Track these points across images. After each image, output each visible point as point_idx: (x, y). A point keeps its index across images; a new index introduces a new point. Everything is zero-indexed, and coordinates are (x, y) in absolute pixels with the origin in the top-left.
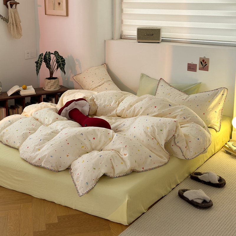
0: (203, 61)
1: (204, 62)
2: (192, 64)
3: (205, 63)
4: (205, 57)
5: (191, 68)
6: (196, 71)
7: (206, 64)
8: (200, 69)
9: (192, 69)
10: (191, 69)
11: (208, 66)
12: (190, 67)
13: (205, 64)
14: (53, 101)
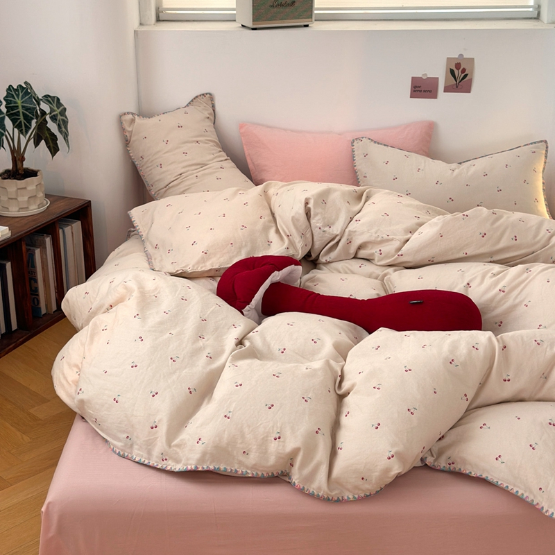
0: (458, 66)
1: (460, 71)
2: (424, 78)
3: (464, 71)
4: (461, 55)
5: (422, 89)
6: (435, 97)
7: (466, 75)
8: (447, 90)
9: (424, 91)
10: (421, 91)
11: (471, 80)
12: (419, 87)
13: (463, 75)
14: (46, 248)
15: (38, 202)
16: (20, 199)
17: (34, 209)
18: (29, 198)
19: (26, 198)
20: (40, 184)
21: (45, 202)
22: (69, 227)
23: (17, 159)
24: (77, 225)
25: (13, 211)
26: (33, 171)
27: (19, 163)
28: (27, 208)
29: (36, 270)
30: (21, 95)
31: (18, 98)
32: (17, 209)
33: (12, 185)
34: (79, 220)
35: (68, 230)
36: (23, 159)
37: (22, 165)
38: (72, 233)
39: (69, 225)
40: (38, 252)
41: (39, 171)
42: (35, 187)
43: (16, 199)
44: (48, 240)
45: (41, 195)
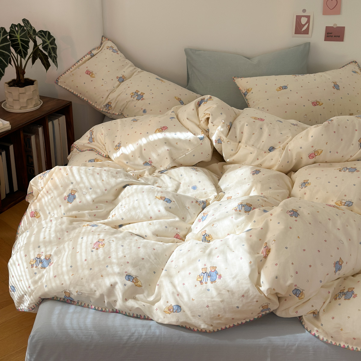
14: (38, 135)
15: (34, 103)
16: (21, 100)
17: (31, 108)
18: (28, 100)
19: (25, 100)
20: (35, 90)
21: (39, 102)
22: (57, 120)
23: (20, 73)
24: (63, 119)
25: (16, 109)
26: (31, 80)
27: (21, 75)
28: (26, 107)
29: (32, 150)
30: (19, 31)
31: (18, 34)
32: (19, 107)
33: (16, 91)
34: (64, 115)
35: (56, 122)
36: (24, 73)
37: (24, 76)
38: (59, 124)
39: (57, 119)
40: (33, 138)
41: (35, 81)
42: (32, 92)
43: (18, 100)
44: (40, 130)
45: (36, 98)
